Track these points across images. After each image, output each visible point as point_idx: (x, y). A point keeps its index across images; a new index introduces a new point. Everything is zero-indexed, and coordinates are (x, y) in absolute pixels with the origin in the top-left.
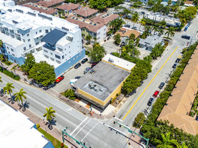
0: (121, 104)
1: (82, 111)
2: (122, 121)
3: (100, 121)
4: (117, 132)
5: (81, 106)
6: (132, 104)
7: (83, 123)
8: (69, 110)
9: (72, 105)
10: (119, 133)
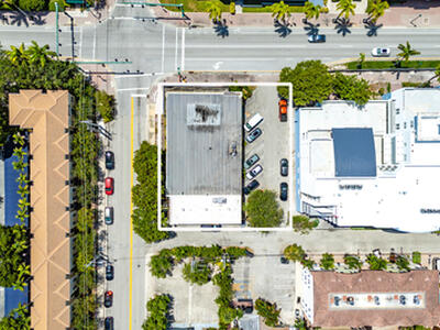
0: (152, 126)
1: (198, 75)
2: (133, 95)
3: (162, 75)
8: (218, 64)
10: (124, 73)
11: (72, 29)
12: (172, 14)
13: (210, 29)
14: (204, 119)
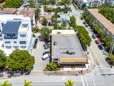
0: (89, 57)
1: (73, 74)
2: (102, 66)
3: (92, 74)
4: (109, 75)
5: (69, 72)
6: (93, 53)
7: (84, 82)
8: (64, 79)
9: (61, 74)
10: (110, 74)
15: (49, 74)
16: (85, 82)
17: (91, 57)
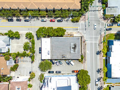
1: (85, 46)
2: (79, 27)
3: (85, 36)
4: (85, 26)
11: (97, 11)
12: (102, 39)
13: (98, 50)
14: (73, 48)
15: (85, 60)
16: (90, 41)
17: (70, 32)
